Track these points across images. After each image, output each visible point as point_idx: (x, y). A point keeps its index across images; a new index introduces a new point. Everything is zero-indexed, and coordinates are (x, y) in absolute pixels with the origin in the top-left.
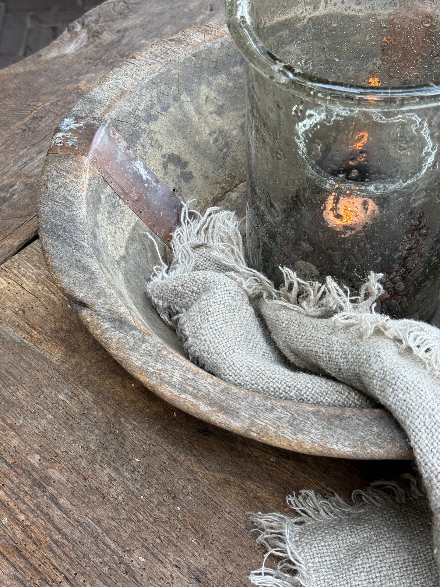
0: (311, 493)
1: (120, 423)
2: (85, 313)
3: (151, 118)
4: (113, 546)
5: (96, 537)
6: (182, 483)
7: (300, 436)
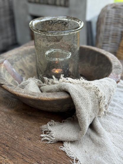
0: (53, 121)
1: (10, 116)
2: (3, 85)
3: (16, 61)
4: (10, 136)
5: (6, 135)
6: (25, 125)
7: (49, 97)
